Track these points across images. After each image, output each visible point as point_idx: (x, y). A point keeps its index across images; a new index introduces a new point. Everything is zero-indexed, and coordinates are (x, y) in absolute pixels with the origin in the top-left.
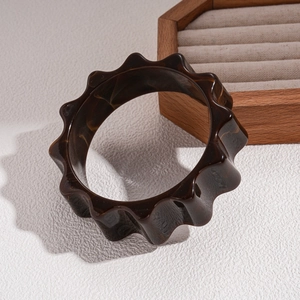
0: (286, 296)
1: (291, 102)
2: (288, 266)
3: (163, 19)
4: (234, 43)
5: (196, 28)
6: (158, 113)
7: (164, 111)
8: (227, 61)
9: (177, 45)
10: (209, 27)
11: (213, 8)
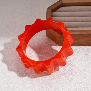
0: (80, 89)
1: (84, 34)
2: (81, 81)
3: (48, 9)
4: (69, 16)
5: (58, 12)
6: (46, 36)
7: (47, 35)
8: (66, 21)
9: (52, 16)
10: (62, 12)
11: (63, 6)
